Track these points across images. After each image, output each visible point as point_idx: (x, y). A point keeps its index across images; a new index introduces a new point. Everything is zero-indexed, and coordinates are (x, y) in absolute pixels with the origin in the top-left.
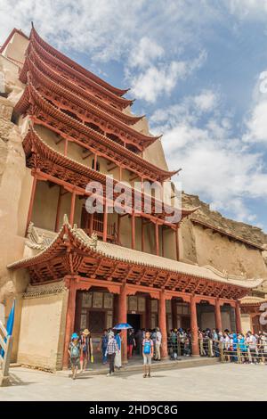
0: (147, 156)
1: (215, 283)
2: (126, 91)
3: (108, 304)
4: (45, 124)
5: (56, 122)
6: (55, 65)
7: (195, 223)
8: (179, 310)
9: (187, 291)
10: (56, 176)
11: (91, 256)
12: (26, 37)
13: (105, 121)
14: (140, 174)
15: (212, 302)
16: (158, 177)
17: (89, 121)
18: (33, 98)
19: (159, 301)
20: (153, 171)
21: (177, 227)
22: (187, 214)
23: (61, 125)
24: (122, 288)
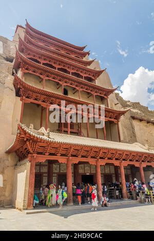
0: (98, 82)
2: (85, 47)
4: (31, 72)
5: (36, 70)
9: (117, 159)
10: (36, 99)
13: (70, 66)
14: (92, 93)
15: (137, 165)
16: (104, 93)
17: (60, 67)
20: (101, 90)
21: (118, 121)
22: (123, 113)
23: (40, 71)
24: (68, 160)
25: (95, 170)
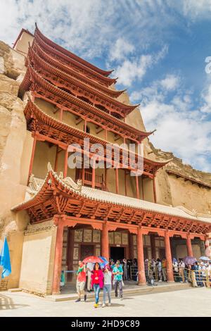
0: (128, 120)
1: (186, 220)
2: (110, 72)
3: (97, 239)
4: (44, 97)
6: (54, 54)
7: (169, 173)
8: (157, 243)
9: (161, 227)
12: (32, 35)
13: (94, 95)
14: (122, 135)
16: (137, 136)
17: (80, 95)
18: (34, 77)
19: (137, 235)
20: (133, 132)
21: (154, 176)
22: (162, 165)
23: (57, 98)
24: (104, 225)
25: (127, 240)
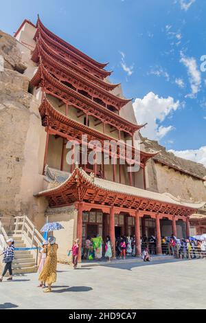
0: (122, 113)
1: (173, 205)
2: (105, 65)
3: (99, 220)
5: (60, 91)
6: (55, 46)
7: (156, 161)
9: (153, 211)
10: (62, 131)
11: (92, 189)
12: (34, 26)
13: (92, 88)
14: (118, 127)
15: (170, 218)
16: (130, 129)
17: (81, 89)
18: (44, 75)
19: (135, 218)
21: (145, 165)
22: (151, 156)
23: (63, 94)
24: (111, 210)
25: (123, 221)
